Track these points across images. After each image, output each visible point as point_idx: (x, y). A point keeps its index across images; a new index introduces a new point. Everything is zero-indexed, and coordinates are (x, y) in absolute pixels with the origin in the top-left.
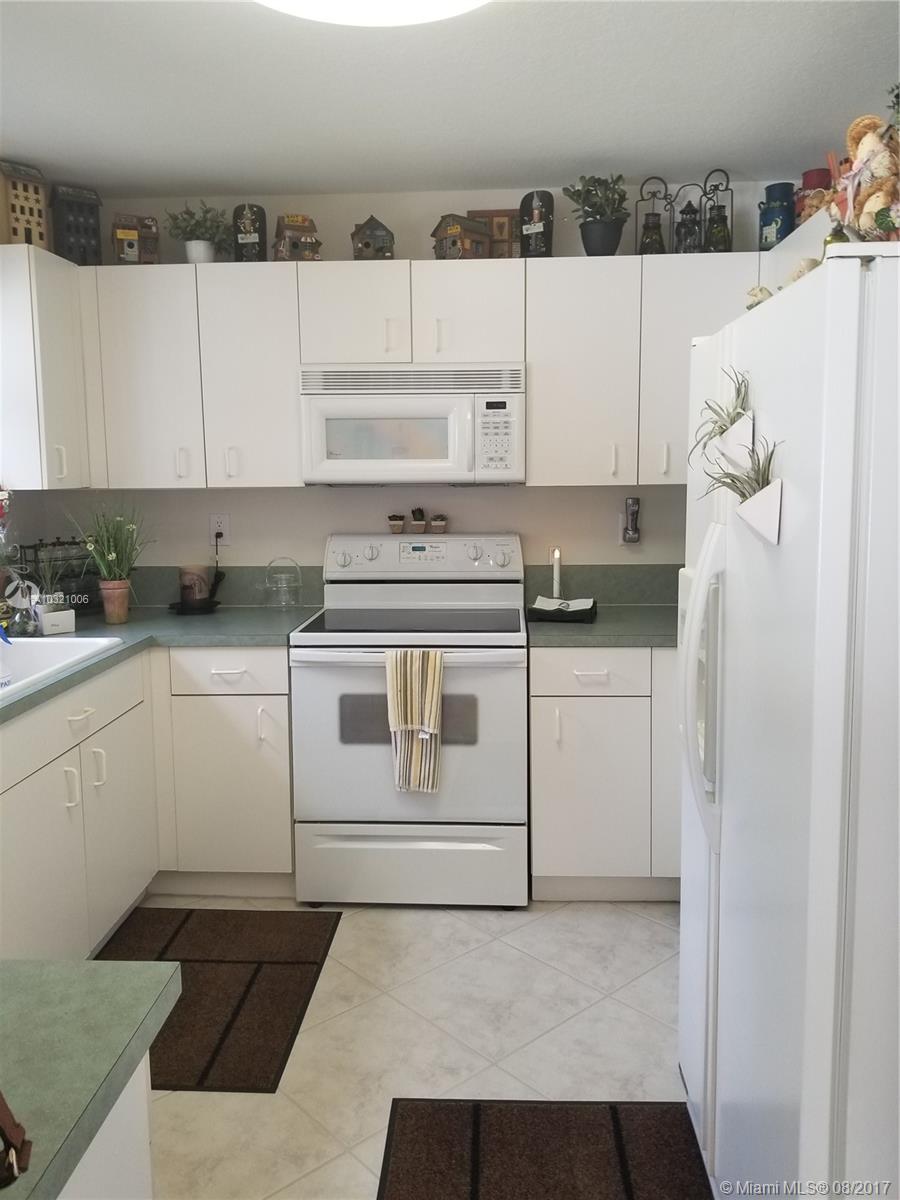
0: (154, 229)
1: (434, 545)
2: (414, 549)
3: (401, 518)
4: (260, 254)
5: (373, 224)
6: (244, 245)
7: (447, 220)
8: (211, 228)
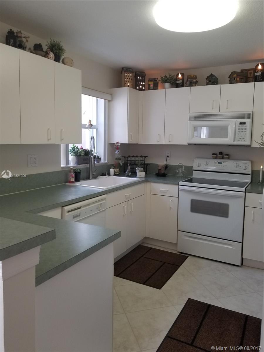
0: (157, 81)
1: (224, 162)
2: (219, 163)
3: (216, 154)
4: (182, 85)
5: (212, 75)
6: (178, 83)
7: (233, 73)
8: (170, 80)
